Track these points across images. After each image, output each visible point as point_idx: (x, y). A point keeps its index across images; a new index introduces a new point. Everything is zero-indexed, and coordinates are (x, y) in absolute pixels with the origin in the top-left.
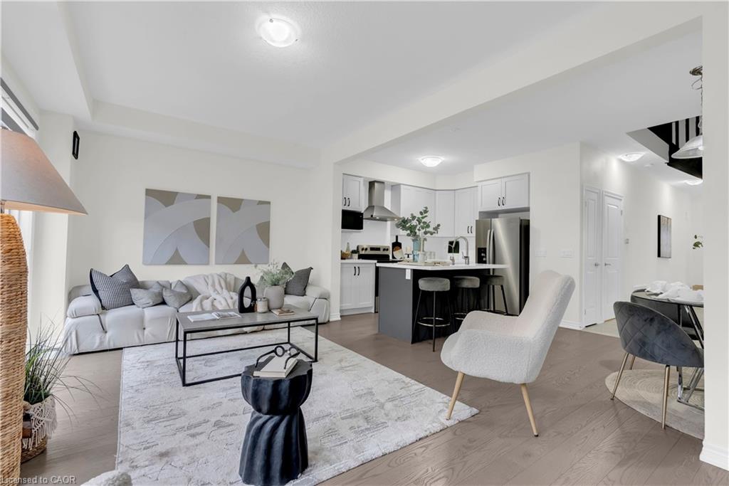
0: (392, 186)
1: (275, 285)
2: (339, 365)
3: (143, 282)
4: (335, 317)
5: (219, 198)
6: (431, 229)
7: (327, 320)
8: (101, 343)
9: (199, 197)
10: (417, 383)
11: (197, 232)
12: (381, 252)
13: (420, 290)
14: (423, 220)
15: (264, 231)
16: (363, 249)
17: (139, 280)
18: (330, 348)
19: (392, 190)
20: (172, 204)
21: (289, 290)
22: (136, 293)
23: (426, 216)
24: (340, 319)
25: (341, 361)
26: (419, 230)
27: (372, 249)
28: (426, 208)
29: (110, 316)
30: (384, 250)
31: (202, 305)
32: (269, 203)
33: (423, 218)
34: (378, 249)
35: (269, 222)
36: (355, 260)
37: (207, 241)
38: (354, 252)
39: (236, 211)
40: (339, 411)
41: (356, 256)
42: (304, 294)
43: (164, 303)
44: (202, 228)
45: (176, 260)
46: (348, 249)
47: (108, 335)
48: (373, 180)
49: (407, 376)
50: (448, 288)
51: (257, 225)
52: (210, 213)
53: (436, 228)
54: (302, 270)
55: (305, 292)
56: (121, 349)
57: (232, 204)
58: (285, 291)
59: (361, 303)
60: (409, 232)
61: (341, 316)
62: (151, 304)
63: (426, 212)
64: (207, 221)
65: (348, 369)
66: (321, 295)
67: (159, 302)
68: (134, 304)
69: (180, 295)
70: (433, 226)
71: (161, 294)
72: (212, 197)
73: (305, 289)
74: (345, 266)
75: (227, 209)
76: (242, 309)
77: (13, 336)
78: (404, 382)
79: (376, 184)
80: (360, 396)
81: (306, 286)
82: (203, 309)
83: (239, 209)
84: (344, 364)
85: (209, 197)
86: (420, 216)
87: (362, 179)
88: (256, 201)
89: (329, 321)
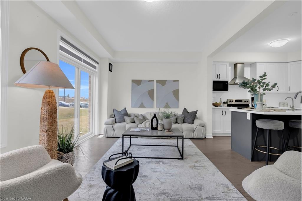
0: (251, 64)
1: (168, 118)
2: (193, 164)
3: (130, 114)
4: (210, 136)
5: (157, 81)
6: (270, 87)
7: (204, 137)
8: (113, 134)
9: (150, 81)
10: (238, 192)
11: (149, 95)
12: (243, 103)
13: (257, 127)
14: (262, 81)
15: (176, 93)
16: (230, 101)
17: (128, 113)
18: (196, 153)
19: (250, 67)
20: (140, 84)
21: (186, 120)
22: (126, 118)
23: (265, 79)
24: (212, 137)
25: (196, 162)
26: (259, 88)
27: (236, 101)
28: (265, 73)
29: (116, 125)
30: (245, 101)
31: (145, 125)
32: (178, 81)
33: (262, 80)
34: (241, 101)
35: (178, 89)
36: (225, 107)
37: (153, 99)
38: (224, 103)
39: (164, 85)
40: (172, 193)
41: (226, 105)
42: (193, 123)
43: (134, 122)
44: (151, 93)
45: (142, 106)
46: (221, 101)
47: (115, 132)
48: (236, 63)
49: (233, 184)
50: (283, 128)
51: (173, 91)
52: (153, 87)
53: (274, 86)
54: (193, 112)
55: (193, 122)
56: (119, 137)
57: (162, 83)
58: (183, 121)
59: (227, 131)
60: (249, 89)
61: (213, 136)
62: (130, 122)
63: (265, 75)
64: (153, 90)
65: (197, 168)
66: (200, 124)
67: (133, 122)
68: (125, 122)
69: (140, 120)
70: (271, 84)
71: (133, 119)
72: (154, 81)
73: (193, 121)
74: (216, 110)
75: (160, 85)
76: (153, 128)
77: (50, 130)
78: (228, 188)
79: (238, 65)
80: (191, 188)
81: (194, 119)
82: (145, 126)
83: (165, 85)
84: (197, 164)
85: (153, 81)
86: (260, 79)
87: (228, 63)
88: (172, 80)
89: (205, 138)
